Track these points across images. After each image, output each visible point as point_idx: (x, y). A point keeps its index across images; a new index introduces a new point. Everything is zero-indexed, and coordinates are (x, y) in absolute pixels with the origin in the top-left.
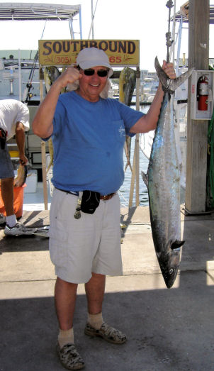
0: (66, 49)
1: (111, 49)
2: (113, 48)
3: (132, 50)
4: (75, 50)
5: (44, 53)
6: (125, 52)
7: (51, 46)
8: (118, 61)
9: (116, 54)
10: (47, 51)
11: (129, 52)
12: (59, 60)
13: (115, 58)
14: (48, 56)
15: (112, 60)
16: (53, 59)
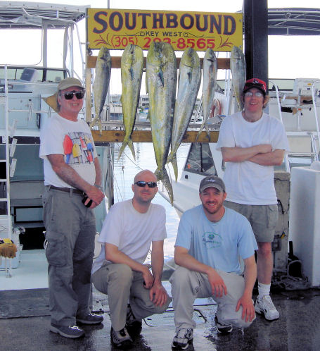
0: (131, 24)
1: (198, 27)
2: (202, 26)
3: (230, 30)
4: (144, 26)
5: (95, 31)
6: (219, 32)
7: (107, 19)
8: (210, 46)
9: (207, 34)
10: (100, 27)
11: (226, 33)
12: (119, 41)
13: (206, 42)
14: (102, 34)
15: (201, 45)
16: (110, 40)
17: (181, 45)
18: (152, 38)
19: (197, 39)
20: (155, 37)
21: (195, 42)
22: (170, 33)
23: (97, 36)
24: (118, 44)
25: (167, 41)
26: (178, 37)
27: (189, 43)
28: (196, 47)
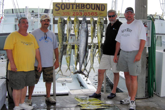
0: (68, 8)
2: (93, 8)
4: (73, 8)
5: (56, 10)
6: (99, 10)
7: (60, 6)
8: (96, 14)
9: (95, 11)
11: (102, 10)
12: (64, 13)
13: (94, 13)
15: (93, 14)
16: (61, 13)
17: (86, 14)
18: (75, 12)
20: (77, 12)
21: (91, 13)
22: (82, 10)
23: (57, 12)
26: (84, 12)
27: (88, 13)
28: (91, 15)
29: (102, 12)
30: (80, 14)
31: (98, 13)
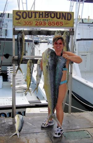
0: (30, 16)
2: (58, 17)
3: (69, 19)
4: (35, 17)
5: (16, 19)
6: (65, 19)
7: (21, 14)
8: (61, 24)
9: (60, 20)
10: (18, 17)
11: (68, 20)
12: (25, 23)
13: (60, 23)
14: (19, 20)
15: (58, 24)
16: (22, 23)
17: (50, 24)
18: (38, 22)
19: (56, 22)
20: (40, 21)
21: (55, 23)
22: (46, 20)
23: (17, 21)
24: (25, 24)
25: (44, 23)
26: (49, 21)
27: (53, 23)
28: (56, 25)
29: (68, 22)
30: (44, 24)
31: (63, 23)
